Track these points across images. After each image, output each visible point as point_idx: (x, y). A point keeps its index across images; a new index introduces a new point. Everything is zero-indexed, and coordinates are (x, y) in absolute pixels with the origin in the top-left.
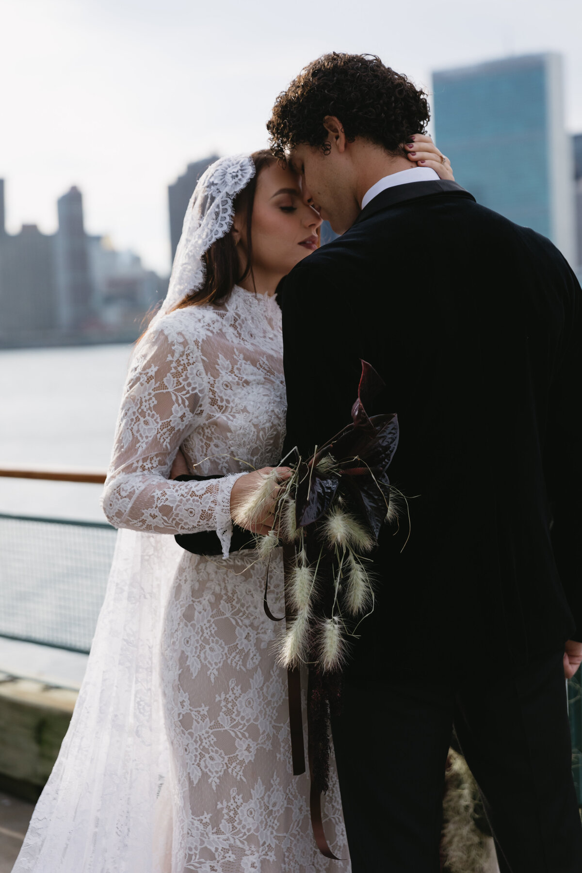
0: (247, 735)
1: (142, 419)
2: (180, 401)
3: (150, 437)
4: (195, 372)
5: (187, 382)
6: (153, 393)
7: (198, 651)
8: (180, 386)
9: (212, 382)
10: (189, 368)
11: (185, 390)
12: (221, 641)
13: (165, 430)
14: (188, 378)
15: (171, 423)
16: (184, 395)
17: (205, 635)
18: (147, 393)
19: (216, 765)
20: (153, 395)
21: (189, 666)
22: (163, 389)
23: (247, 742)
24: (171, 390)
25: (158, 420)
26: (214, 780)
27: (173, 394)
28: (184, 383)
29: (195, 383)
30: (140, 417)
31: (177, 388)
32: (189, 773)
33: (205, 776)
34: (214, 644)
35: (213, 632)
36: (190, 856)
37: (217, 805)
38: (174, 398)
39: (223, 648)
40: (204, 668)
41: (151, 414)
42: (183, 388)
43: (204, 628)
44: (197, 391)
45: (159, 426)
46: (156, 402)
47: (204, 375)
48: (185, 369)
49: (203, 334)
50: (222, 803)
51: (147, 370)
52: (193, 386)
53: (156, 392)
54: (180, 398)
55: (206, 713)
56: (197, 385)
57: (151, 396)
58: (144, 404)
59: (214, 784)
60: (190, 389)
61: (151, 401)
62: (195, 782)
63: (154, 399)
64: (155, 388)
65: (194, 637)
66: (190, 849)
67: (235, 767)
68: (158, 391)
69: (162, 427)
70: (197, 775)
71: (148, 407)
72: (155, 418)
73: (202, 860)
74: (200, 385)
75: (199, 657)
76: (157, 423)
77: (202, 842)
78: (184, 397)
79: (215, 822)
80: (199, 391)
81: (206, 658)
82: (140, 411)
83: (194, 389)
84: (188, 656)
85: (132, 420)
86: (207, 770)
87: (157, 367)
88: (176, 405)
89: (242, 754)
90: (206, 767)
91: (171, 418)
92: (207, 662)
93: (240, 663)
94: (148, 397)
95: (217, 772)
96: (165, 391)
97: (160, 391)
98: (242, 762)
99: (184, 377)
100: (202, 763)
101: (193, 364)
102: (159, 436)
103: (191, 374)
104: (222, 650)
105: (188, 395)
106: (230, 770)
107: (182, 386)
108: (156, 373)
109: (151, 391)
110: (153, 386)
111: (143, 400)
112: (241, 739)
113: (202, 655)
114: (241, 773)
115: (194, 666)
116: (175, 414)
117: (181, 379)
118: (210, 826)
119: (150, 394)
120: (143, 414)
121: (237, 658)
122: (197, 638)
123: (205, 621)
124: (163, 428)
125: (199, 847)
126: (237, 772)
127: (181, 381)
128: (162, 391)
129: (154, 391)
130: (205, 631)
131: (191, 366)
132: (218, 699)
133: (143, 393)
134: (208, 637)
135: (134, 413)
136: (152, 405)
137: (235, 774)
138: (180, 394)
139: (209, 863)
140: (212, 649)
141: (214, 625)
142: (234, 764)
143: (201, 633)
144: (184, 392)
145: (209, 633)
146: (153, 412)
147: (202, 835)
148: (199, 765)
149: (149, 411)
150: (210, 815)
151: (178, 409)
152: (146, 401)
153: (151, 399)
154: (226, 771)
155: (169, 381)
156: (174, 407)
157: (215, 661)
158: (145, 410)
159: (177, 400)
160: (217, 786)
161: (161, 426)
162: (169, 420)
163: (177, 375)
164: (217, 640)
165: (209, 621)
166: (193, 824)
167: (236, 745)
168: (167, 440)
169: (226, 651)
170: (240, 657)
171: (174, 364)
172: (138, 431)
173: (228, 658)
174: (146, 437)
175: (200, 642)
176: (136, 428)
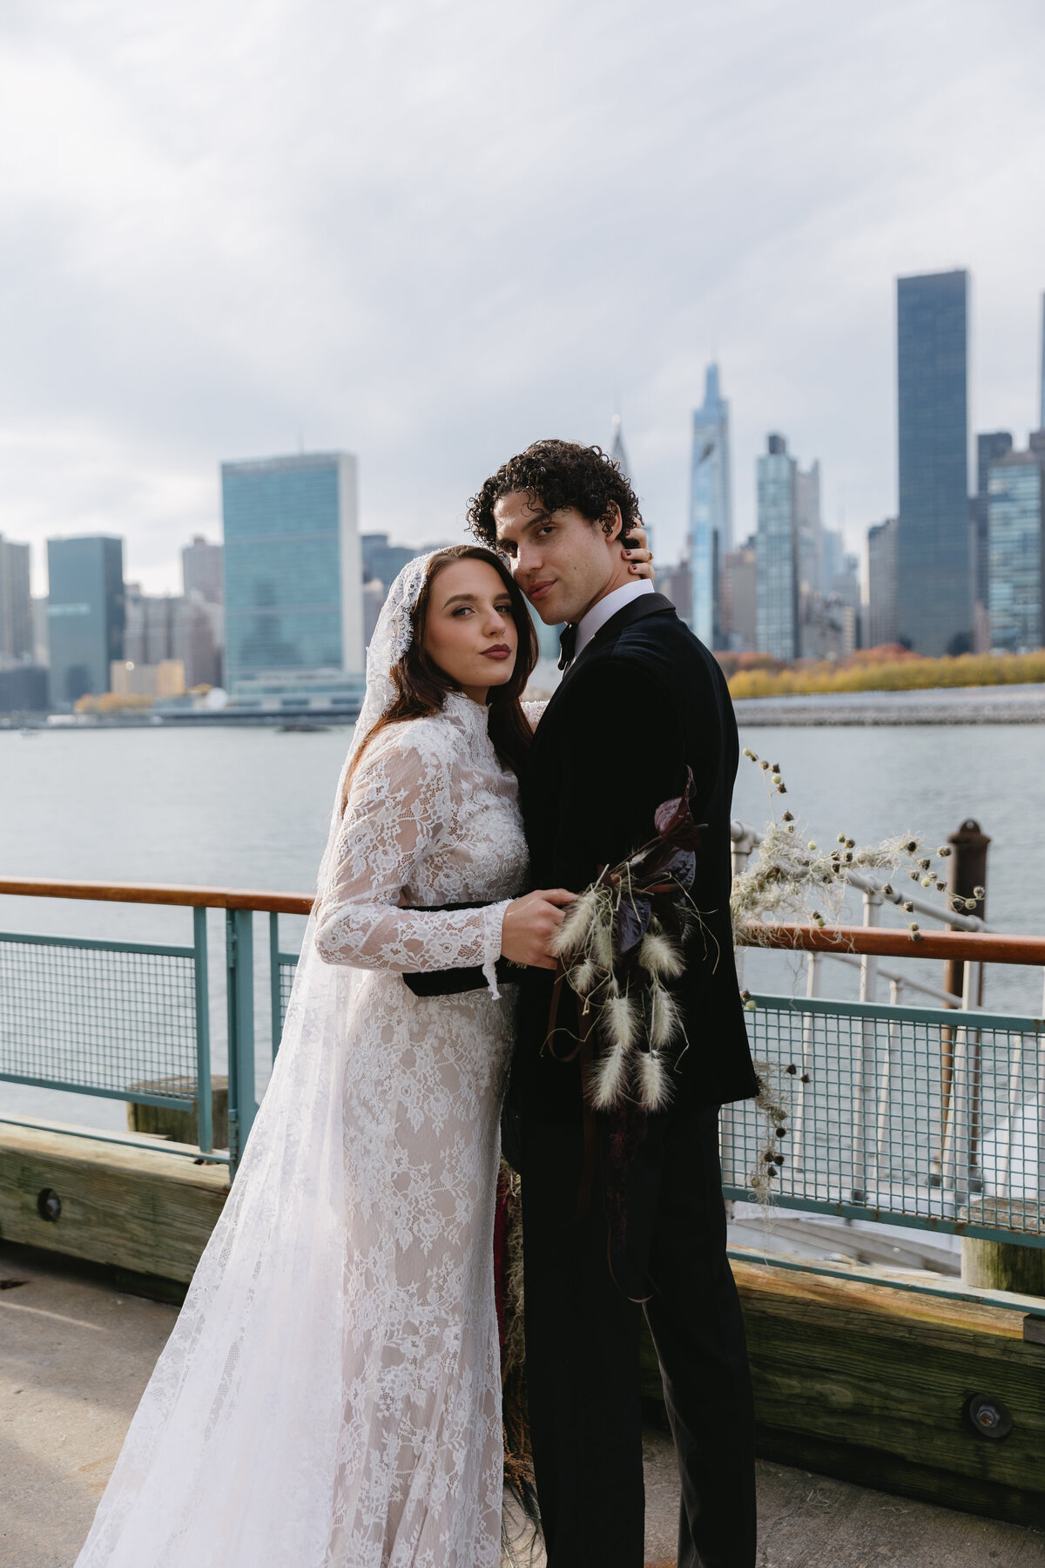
0: (468, 1196)
1: (381, 848)
2: (425, 832)
3: (389, 869)
4: (442, 798)
5: (434, 810)
6: (398, 820)
7: (421, 1101)
8: (426, 815)
9: (455, 811)
10: (437, 794)
11: (431, 819)
12: (446, 1090)
13: (407, 863)
14: (435, 805)
15: (414, 855)
16: (429, 824)
17: (429, 1083)
18: (390, 819)
19: (430, 1229)
20: (397, 822)
21: (409, 1119)
22: (408, 817)
23: (467, 1203)
24: (416, 818)
25: (399, 851)
26: (427, 1245)
27: (418, 823)
28: (430, 811)
29: (441, 811)
30: (378, 845)
31: (422, 816)
32: (398, 1239)
33: (417, 1241)
34: (439, 1093)
35: (438, 1080)
36: (392, 1332)
38: (419, 828)
39: (448, 1097)
40: (428, 1121)
41: (392, 843)
42: (429, 816)
43: (427, 1075)
44: (441, 820)
45: (400, 858)
46: (399, 831)
47: (449, 803)
48: (433, 795)
49: (453, 755)
50: (432, 1271)
51: (397, 794)
52: (438, 814)
53: (401, 819)
54: (424, 828)
55: (427, 1172)
56: (442, 814)
57: (395, 823)
58: (385, 831)
59: (426, 1249)
60: (435, 817)
61: (394, 829)
62: (404, 1249)
63: (397, 827)
64: (401, 815)
65: (415, 1086)
66: (394, 1324)
67: (451, 1230)
68: (404, 819)
69: (404, 860)
70: (406, 1241)
71: (389, 835)
72: (396, 848)
73: (405, 1336)
74: (445, 814)
75: (422, 1108)
76: (398, 854)
77: (407, 1315)
78: (429, 826)
79: (421, 1291)
80: (443, 820)
81: (430, 1110)
82: (379, 838)
83: (439, 818)
84: (407, 1107)
85: (368, 847)
86: (420, 1234)
87: (407, 792)
88: (421, 835)
89: (460, 1216)
90: (419, 1231)
91: (414, 850)
92: (431, 1114)
93: (464, 1113)
94: (391, 825)
95: (431, 1236)
96: (410, 819)
97: (406, 819)
98: (459, 1224)
99: (431, 804)
100: (415, 1228)
101: (442, 790)
102: (399, 869)
103: (438, 801)
104: (447, 1099)
105: (432, 825)
106: (445, 1234)
107: (428, 814)
109: (395, 818)
110: (399, 813)
111: (385, 826)
112: (460, 1199)
113: (426, 1106)
114: (456, 1236)
115: (416, 1118)
116: (418, 846)
117: (428, 807)
118: (416, 1297)
119: (394, 821)
120: (383, 842)
121: (462, 1108)
122: (418, 1087)
123: (429, 1068)
125: (403, 1321)
126: (454, 1236)
127: (428, 809)
130: (429, 1079)
131: (439, 792)
132: (442, 1155)
133: (387, 819)
134: (432, 1086)
135: (372, 840)
136: (394, 834)
137: (450, 1238)
138: (425, 823)
139: (412, 1338)
140: (437, 1100)
141: (438, 1072)
142: (450, 1227)
143: (424, 1082)
144: (430, 822)
145: (434, 1081)
146: (395, 842)
147: (407, 1306)
148: (411, 1229)
149: (390, 840)
150: (418, 1284)
151: (422, 840)
152: (388, 829)
153: (394, 826)
154: (441, 1235)
155: (417, 807)
156: (418, 837)
157: (441, 1112)
158: (386, 838)
159: (422, 830)
160: (429, 1251)
161: (403, 858)
162: (412, 852)
163: (425, 801)
164: (442, 1089)
165: (432, 1068)
166: (398, 1296)
167: (455, 1204)
168: (406, 874)
169: (451, 1101)
170: (464, 1107)
171: (424, 789)
172: (375, 861)
173: (453, 1109)
174: (384, 869)
175: (423, 1092)
176: (372, 857)
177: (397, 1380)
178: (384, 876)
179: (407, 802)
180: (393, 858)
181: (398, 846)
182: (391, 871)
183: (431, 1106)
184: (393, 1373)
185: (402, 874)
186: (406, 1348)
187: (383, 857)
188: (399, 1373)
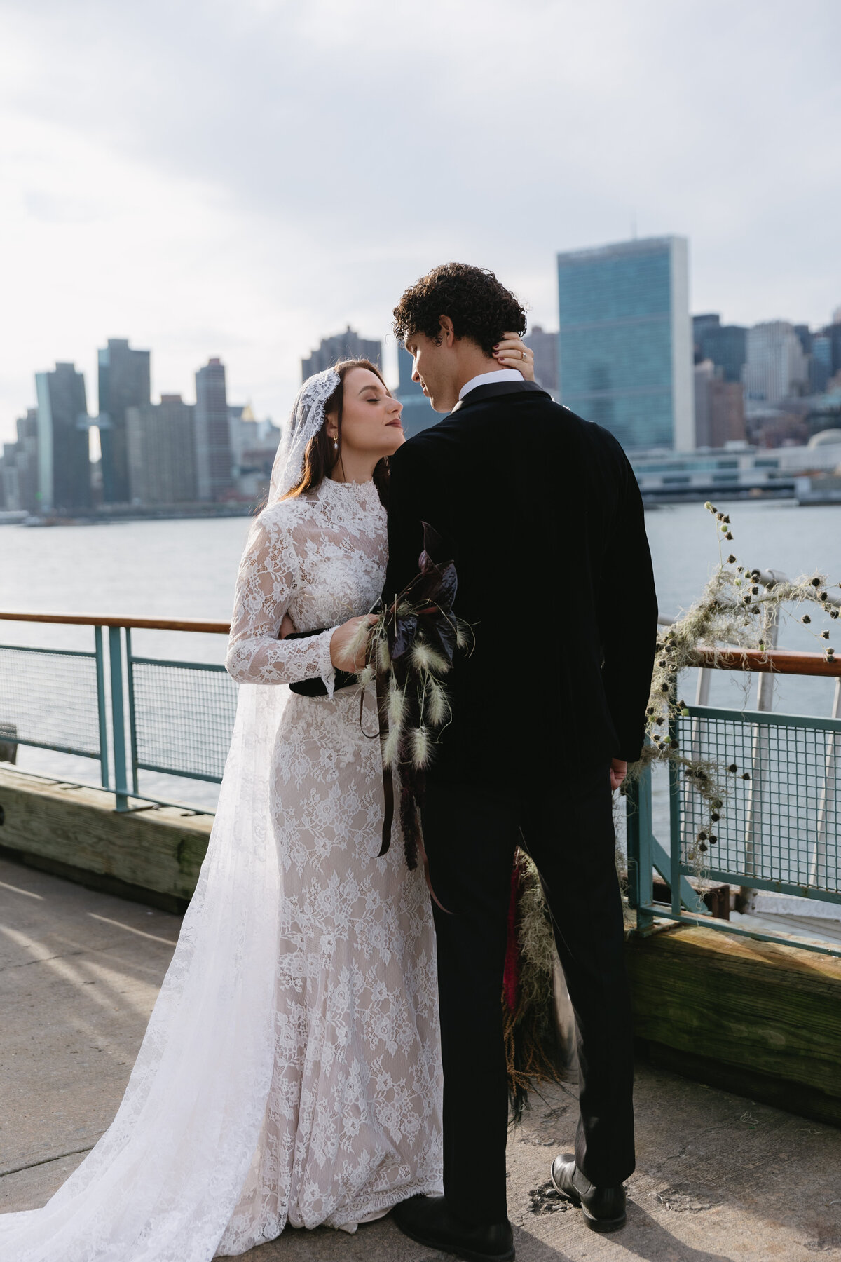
0: (324, 835)
1: (250, 595)
2: (279, 579)
4: (288, 554)
5: (283, 563)
7: (290, 764)
8: (278, 567)
10: (283, 552)
11: (282, 570)
12: (307, 758)
13: (269, 603)
14: (283, 559)
15: (273, 597)
16: (281, 574)
17: (296, 752)
18: (253, 574)
19: (301, 857)
20: (257, 575)
23: (324, 841)
24: (270, 571)
25: (263, 595)
26: (300, 869)
27: (272, 574)
28: (280, 564)
29: (289, 563)
30: (248, 593)
31: (275, 568)
32: (283, 862)
33: (294, 865)
34: (302, 760)
35: (302, 750)
36: (284, 929)
37: (302, 889)
38: (273, 577)
40: (293, 778)
41: (257, 591)
42: (280, 569)
43: (297, 746)
44: (291, 570)
45: (264, 600)
46: (260, 581)
47: (295, 557)
48: (280, 552)
49: (295, 522)
50: (305, 889)
51: (252, 556)
52: (288, 566)
54: (278, 577)
55: (293, 814)
56: (290, 566)
58: (251, 583)
59: (299, 872)
60: (285, 568)
61: (256, 581)
62: (287, 870)
63: (258, 579)
64: (258, 570)
66: (284, 924)
67: (314, 860)
68: (261, 572)
69: (266, 601)
70: (288, 864)
71: (254, 585)
72: (260, 594)
73: (294, 932)
74: (293, 565)
75: (290, 769)
76: (262, 598)
77: (293, 918)
79: (301, 902)
80: (293, 570)
81: (294, 770)
82: (248, 589)
83: (288, 568)
84: (282, 768)
85: (243, 597)
86: (295, 860)
87: (258, 552)
88: (276, 582)
89: (320, 850)
90: (294, 858)
91: (273, 594)
92: (295, 773)
94: (253, 578)
96: (266, 572)
97: (263, 572)
98: (320, 856)
99: (280, 559)
100: (292, 855)
101: (286, 548)
102: (264, 609)
103: (285, 556)
105: (284, 574)
106: (310, 863)
108: (258, 557)
109: (255, 572)
110: (257, 568)
111: (251, 579)
112: (318, 838)
113: (292, 768)
114: (319, 866)
115: (286, 776)
116: (275, 590)
117: (277, 561)
118: (298, 906)
119: (255, 575)
120: (251, 591)
122: (290, 754)
123: (299, 742)
125: (291, 922)
126: (316, 864)
127: (278, 563)
129: (258, 572)
130: (297, 749)
131: (284, 550)
134: (298, 754)
136: (257, 584)
137: (314, 866)
138: (278, 573)
139: (299, 935)
140: (299, 763)
141: (303, 745)
142: (314, 858)
143: (293, 750)
144: (281, 572)
145: (299, 751)
146: (259, 589)
147: (293, 912)
148: (289, 856)
149: (255, 589)
151: (278, 586)
153: (256, 578)
154: (308, 863)
155: (269, 563)
156: (274, 584)
158: (252, 588)
159: (276, 578)
160: (302, 874)
162: (271, 595)
163: (274, 558)
164: (305, 757)
165: (301, 742)
166: (285, 903)
167: (315, 842)
171: (271, 549)
172: (248, 605)
174: (255, 610)
176: (246, 603)
177: (292, 963)
178: (255, 615)
179: (260, 560)
180: (259, 601)
181: (262, 592)
182: (259, 611)
184: (289, 958)
185: (268, 612)
186: (296, 940)
187: (253, 601)
188: (293, 958)
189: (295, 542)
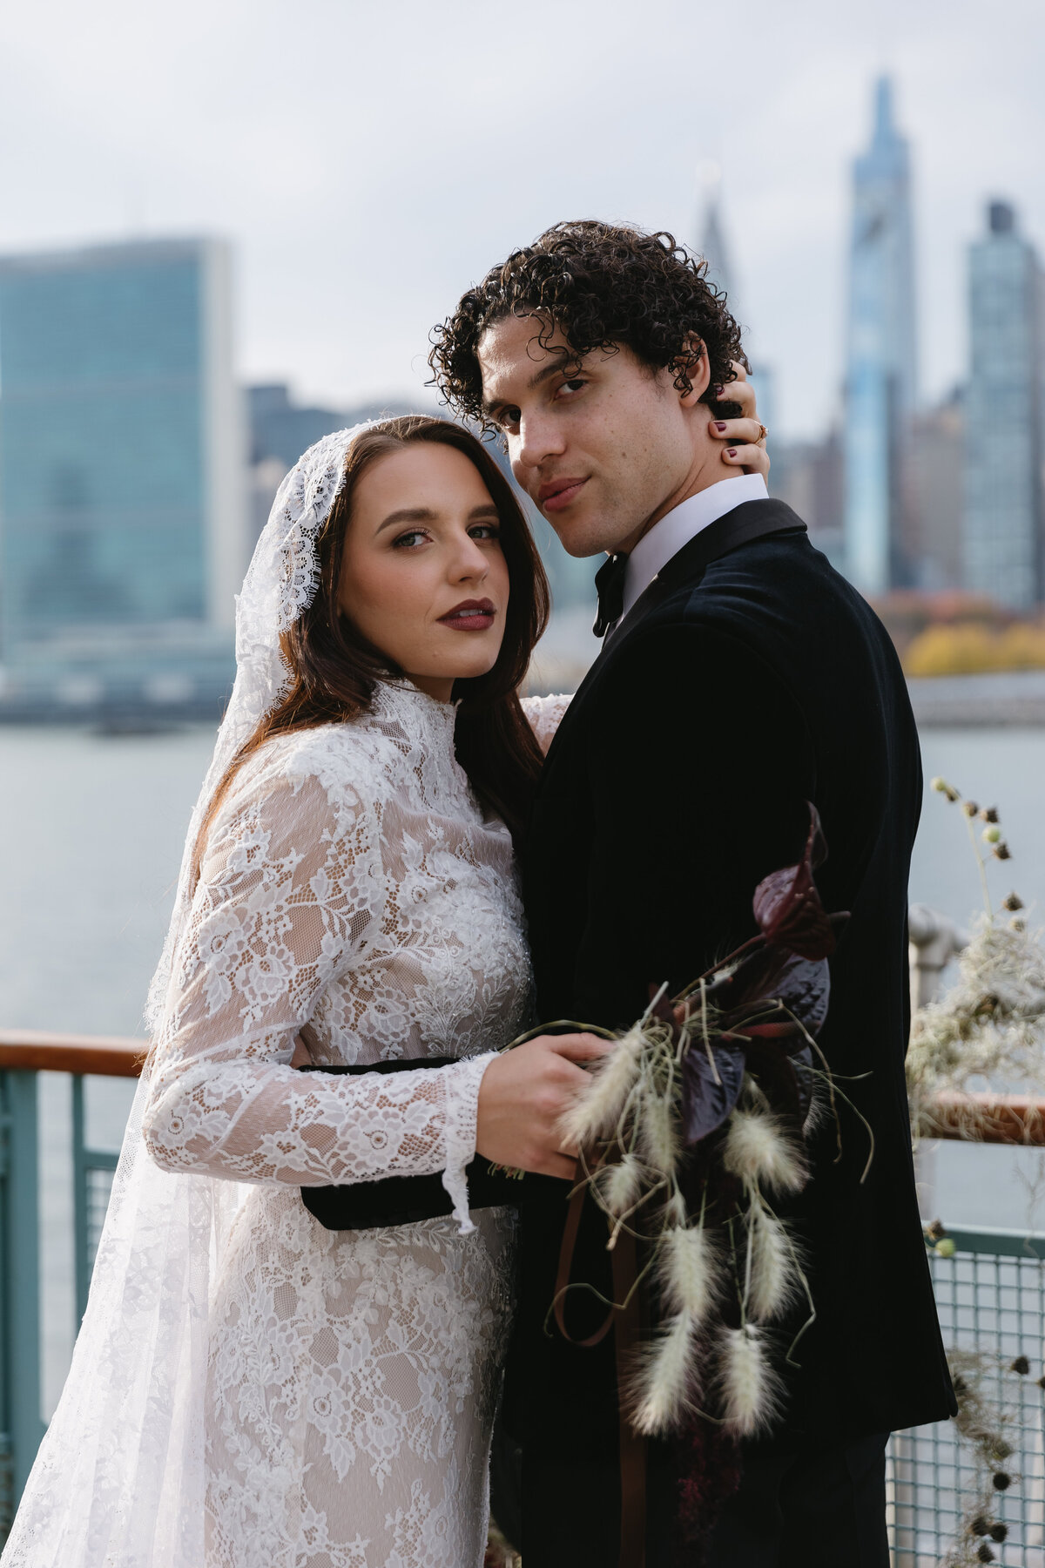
1: (257, 958)
2: (337, 927)
3: (273, 996)
4: (367, 866)
5: (352, 887)
6: (287, 907)
7: (349, 1425)
8: (339, 896)
9: (392, 889)
10: (357, 858)
11: (347, 903)
12: (394, 1403)
13: (304, 984)
14: (354, 878)
15: (317, 970)
16: (343, 914)
17: (363, 1391)
18: (273, 906)
20: (285, 910)
21: (329, 1455)
22: (308, 900)
24: (321, 902)
25: (291, 963)
27: (324, 912)
28: (346, 890)
29: (365, 889)
30: (252, 952)
31: (332, 899)
34: (382, 1410)
35: (378, 1385)
38: (326, 920)
39: (398, 1416)
40: (363, 1460)
41: (278, 948)
42: (344, 900)
43: (360, 1377)
44: (367, 906)
45: (293, 976)
46: (290, 927)
47: (380, 874)
48: (351, 861)
49: (387, 792)
51: (282, 860)
52: (361, 895)
53: (293, 905)
54: (336, 921)
55: (362, 1554)
56: (368, 895)
57: (282, 913)
58: (265, 927)
60: (355, 901)
61: (280, 924)
63: (286, 919)
64: (291, 897)
65: (339, 1397)
68: (297, 904)
69: (300, 979)
71: (272, 933)
72: (285, 958)
74: (374, 894)
75: (351, 1437)
76: (289, 968)
78: (344, 918)
80: (372, 905)
81: (366, 1440)
82: (254, 940)
83: (363, 901)
84: (325, 1436)
85: (234, 957)
87: (302, 856)
88: (329, 934)
91: (318, 961)
92: (368, 1448)
93: (428, 1446)
94: (274, 915)
96: (310, 904)
97: (302, 904)
99: (347, 877)
101: (365, 851)
102: (292, 995)
103: (360, 871)
104: (396, 1421)
105: (351, 915)
107: (342, 894)
108: (299, 866)
109: (282, 902)
110: (288, 893)
111: (265, 919)
113: (358, 1433)
115: (341, 1456)
116: (325, 953)
117: (341, 882)
119: (279, 908)
120: (260, 947)
121: (423, 1437)
122: (344, 1398)
123: (361, 1364)
124: (302, 981)
127: (342, 886)
128: (306, 903)
129: (290, 903)
130: (363, 1383)
131: (361, 855)
132: (389, 1521)
133: (266, 904)
134: (368, 1396)
135: (240, 944)
136: (281, 932)
138: (337, 911)
140: (378, 1421)
141: (378, 1371)
143: (354, 1389)
144: (345, 909)
145: (371, 1388)
146: (283, 946)
149: (274, 943)
151: (333, 941)
152: (269, 922)
153: (281, 918)
155: (320, 883)
156: (325, 937)
157: (386, 1443)
158: (265, 940)
159: (331, 924)
161: (297, 976)
162: (314, 964)
163: (336, 872)
164: (386, 1401)
165: (368, 1363)
168: (305, 1005)
169: (404, 1423)
170: (427, 1434)
171: (332, 850)
172: (246, 982)
173: (407, 1437)
174: (265, 996)
175: (353, 1407)
176: (241, 974)
178: (264, 1009)
179: (302, 873)
180: (279, 975)
181: (288, 954)
182: (276, 999)
183: (368, 1432)
185: (296, 1005)
187: (262, 974)
189: (384, 839)
